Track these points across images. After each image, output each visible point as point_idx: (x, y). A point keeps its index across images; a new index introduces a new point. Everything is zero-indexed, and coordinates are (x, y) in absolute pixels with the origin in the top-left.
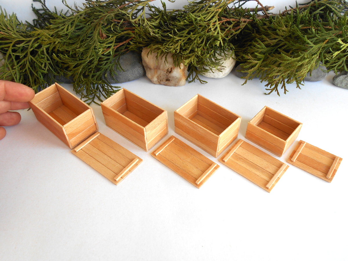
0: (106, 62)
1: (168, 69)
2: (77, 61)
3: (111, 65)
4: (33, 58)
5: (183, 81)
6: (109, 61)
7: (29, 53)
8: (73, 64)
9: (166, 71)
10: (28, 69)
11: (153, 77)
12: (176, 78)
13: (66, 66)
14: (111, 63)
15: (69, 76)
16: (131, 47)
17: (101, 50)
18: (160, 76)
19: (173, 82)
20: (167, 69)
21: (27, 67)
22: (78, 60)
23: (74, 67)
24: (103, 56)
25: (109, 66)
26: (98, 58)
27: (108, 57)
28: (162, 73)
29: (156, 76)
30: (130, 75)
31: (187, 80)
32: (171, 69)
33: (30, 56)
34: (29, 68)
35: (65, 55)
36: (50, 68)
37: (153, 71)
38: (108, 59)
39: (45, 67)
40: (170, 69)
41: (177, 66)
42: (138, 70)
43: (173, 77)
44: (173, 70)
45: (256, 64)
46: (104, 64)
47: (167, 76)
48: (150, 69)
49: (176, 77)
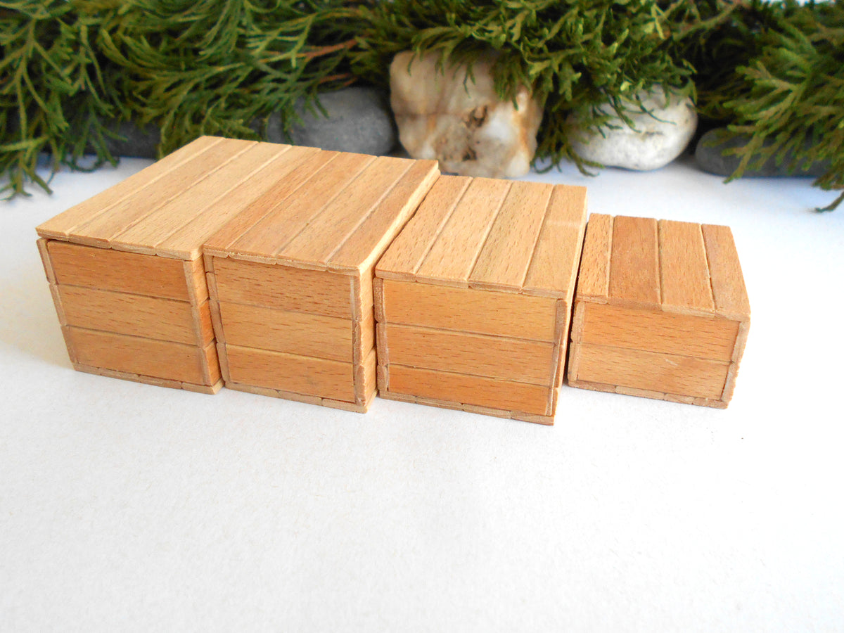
0: (272, 85)
1: (474, 111)
2: (180, 70)
3: (287, 96)
4: (41, 50)
5: (521, 161)
6: (282, 87)
7: (31, 35)
8: (166, 79)
9: (467, 119)
10: (18, 85)
11: (420, 144)
12: (497, 144)
13: (142, 86)
14: (287, 91)
15: (146, 120)
16: (359, 57)
17: (262, 45)
18: (443, 141)
19: (486, 162)
20: (469, 110)
21: (17, 81)
22: (183, 67)
23: (168, 89)
24: (265, 68)
25: (281, 99)
26: (250, 69)
27: (284, 76)
28: (453, 128)
29: (432, 137)
30: (345, 137)
31: (532, 164)
32: (485, 110)
33: (32, 45)
34: (23, 82)
35: (140, 41)
36: (93, 90)
37: (421, 124)
38: (279, 81)
39: (74, 76)
40: (480, 110)
41: (506, 100)
42: (373, 125)
43: (489, 142)
44: (491, 114)
45: (787, 92)
46: (267, 90)
47: (469, 137)
48: (414, 117)
49: (498, 139)
